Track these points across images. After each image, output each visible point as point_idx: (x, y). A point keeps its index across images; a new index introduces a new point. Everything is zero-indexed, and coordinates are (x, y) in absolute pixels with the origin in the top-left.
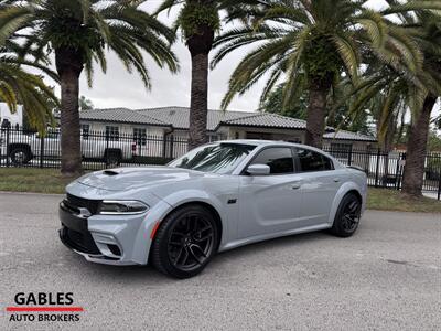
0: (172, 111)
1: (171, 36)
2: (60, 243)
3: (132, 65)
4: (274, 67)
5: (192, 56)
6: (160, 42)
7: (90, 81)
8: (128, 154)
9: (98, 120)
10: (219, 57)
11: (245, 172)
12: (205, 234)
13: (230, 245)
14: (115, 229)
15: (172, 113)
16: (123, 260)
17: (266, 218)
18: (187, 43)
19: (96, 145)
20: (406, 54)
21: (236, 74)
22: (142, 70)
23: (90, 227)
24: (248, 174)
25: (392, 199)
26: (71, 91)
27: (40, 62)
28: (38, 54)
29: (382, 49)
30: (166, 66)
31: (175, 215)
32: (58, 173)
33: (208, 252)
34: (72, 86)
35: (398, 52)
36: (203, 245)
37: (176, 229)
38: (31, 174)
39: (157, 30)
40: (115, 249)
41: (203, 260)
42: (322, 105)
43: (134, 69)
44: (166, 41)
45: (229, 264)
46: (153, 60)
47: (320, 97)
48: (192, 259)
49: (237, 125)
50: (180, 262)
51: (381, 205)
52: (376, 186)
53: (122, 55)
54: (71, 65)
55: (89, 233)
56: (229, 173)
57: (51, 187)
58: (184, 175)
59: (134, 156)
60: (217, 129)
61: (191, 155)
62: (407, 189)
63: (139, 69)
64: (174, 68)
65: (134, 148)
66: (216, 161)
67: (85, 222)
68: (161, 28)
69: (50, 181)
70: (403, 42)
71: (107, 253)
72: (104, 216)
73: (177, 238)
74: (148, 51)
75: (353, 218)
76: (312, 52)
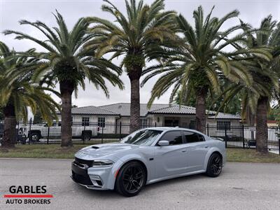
0: (120, 106)
1: (119, 70)
2: (71, 180)
3: (99, 86)
4: (176, 83)
5: (131, 81)
6: (114, 75)
7: (76, 95)
8: (95, 133)
9: (78, 114)
10: (145, 81)
11: (157, 145)
12: (139, 175)
13: (152, 181)
14: (100, 173)
15: (120, 107)
16: (103, 187)
17: (169, 167)
18: (128, 74)
19: (78, 130)
20: (243, 76)
21: (155, 88)
22: (104, 88)
23: (89, 173)
24: (159, 146)
25: (250, 156)
26: (67, 102)
27: (50, 87)
28: (50, 83)
29: (229, 74)
30: (117, 86)
31: (126, 166)
32: (59, 147)
33: (141, 184)
34: (68, 99)
35: (238, 76)
36: (139, 180)
37: (126, 173)
38: (44, 148)
39: (113, 69)
40: (99, 183)
41: (139, 188)
42: (203, 103)
43: (100, 88)
44: (117, 74)
45: (152, 191)
46: (110, 83)
47: (202, 99)
48: (134, 188)
49: (158, 113)
50: (128, 189)
51: (242, 160)
52: (244, 148)
53: (94, 81)
54: (68, 89)
55: (88, 176)
56: (150, 145)
57: (57, 155)
58: (128, 147)
59: (99, 134)
60: (147, 115)
61: (133, 135)
62: (259, 149)
63: (103, 88)
64: (121, 87)
65: (98, 129)
66: (147, 137)
67: (86, 171)
68: (114, 67)
69: (56, 151)
70: (241, 70)
71: (96, 184)
72: (95, 167)
73: (126, 177)
74: (107, 78)
75: (218, 166)
76: (194, 75)
